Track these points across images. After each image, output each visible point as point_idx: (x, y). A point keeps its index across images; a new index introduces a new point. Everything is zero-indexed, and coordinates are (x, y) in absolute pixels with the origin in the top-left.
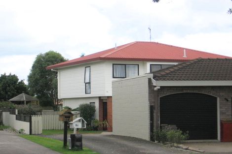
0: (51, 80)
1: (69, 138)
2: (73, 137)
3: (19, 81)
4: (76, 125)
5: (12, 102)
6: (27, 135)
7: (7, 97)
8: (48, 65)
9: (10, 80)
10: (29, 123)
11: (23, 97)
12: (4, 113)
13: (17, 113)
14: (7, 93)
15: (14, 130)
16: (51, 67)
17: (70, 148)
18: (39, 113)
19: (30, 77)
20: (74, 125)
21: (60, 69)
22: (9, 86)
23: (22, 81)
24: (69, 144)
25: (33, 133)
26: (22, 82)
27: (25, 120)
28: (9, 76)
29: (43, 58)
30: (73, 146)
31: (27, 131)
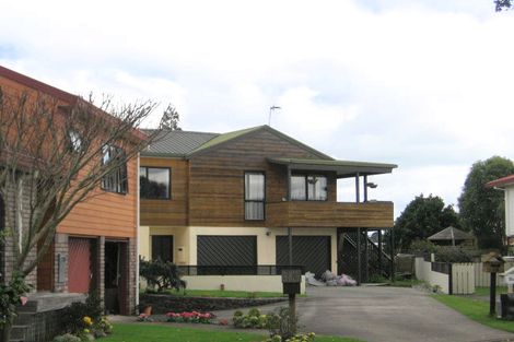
0: (495, 205)
1: (498, 300)
2: (504, 298)
3: (446, 206)
4: (510, 279)
5: (432, 241)
6: (444, 295)
7: (425, 233)
8: (491, 179)
9: (429, 205)
10: (447, 276)
11: (450, 233)
12: (417, 260)
13: (433, 260)
14: (425, 226)
15: (427, 287)
16: (494, 183)
17: (499, 317)
18: (477, 259)
19: (462, 200)
20: (507, 279)
21: (508, 186)
22: (429, 215)
23: (450, 206)
24: (498, 309)
25: (454, 291)
26: (449, 209)
27: (443, 271)
28: (428, 199)
29: (483, 168)
30: (505, 313)
31: (445, 289)
